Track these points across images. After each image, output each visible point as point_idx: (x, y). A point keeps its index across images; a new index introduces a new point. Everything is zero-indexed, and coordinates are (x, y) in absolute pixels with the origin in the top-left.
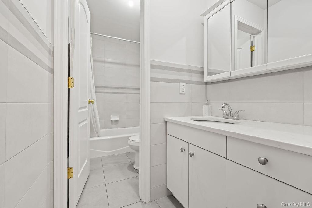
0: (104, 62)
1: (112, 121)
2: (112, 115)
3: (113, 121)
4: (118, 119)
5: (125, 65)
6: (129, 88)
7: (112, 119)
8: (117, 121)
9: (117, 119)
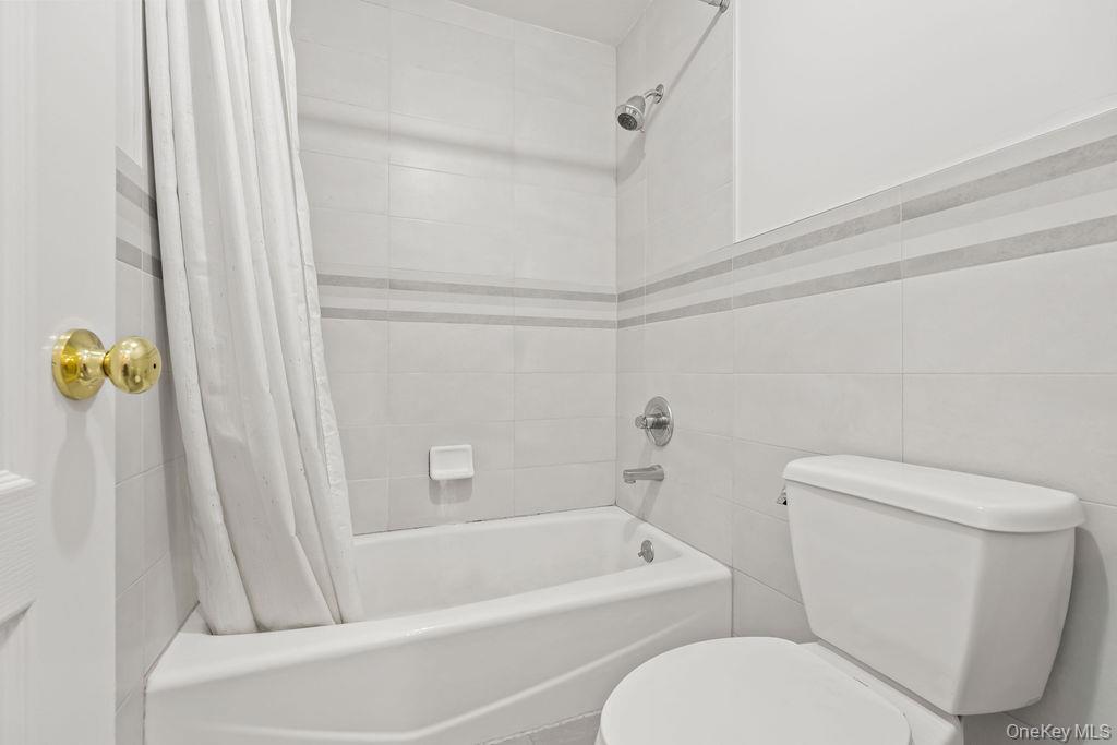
0: (392, 135)
1: (434, 484)
2: (433, 449)
3: (442, 484)
4: (471, 474)
5: (511, 155)
6: (531, 293)
7: (437, 473)
8: (462, 483)
9: (464, 470)
